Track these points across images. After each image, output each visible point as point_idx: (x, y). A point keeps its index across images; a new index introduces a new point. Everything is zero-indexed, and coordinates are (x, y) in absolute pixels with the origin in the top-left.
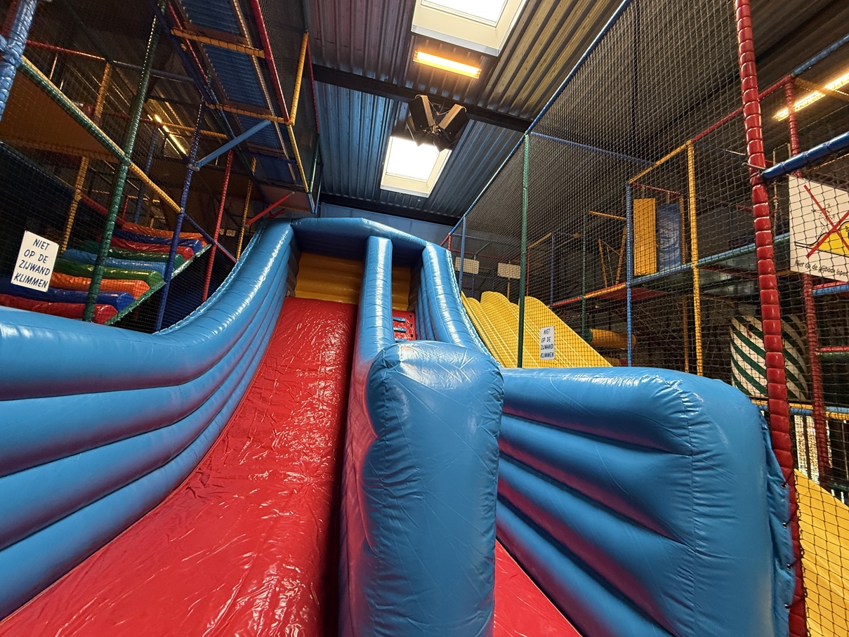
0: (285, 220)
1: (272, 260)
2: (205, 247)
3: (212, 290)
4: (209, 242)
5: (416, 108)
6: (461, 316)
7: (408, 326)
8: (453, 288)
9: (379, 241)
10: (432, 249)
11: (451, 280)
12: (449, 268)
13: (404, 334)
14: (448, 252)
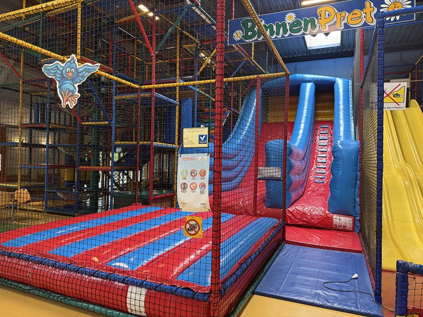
2: (229, 112)
6: (349, 122)
7: (330, 129)
8: (349, 105)
9: (306, 85)
10: (340, 82)
11: (349, 101)
12: (349, 93)
13: (327, 135)
14: (350, 82)
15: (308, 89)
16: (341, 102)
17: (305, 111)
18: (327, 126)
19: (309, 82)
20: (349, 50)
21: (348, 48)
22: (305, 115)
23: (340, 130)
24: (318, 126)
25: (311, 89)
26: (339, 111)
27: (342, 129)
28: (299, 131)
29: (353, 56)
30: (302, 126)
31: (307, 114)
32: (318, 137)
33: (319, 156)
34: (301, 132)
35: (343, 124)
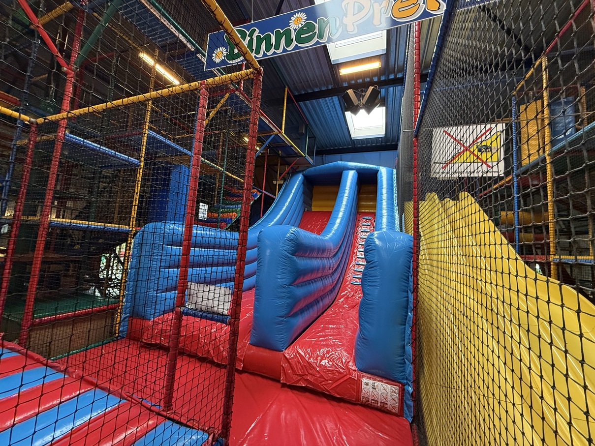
0: (299, 172)
1: (292, 195)
2: (259, 194)
3: (265, 212)
4: (260, 192)
5: (347, 98)
6: (393, 212)
7: (373, 221)
8: (393, 195)
9: (349, 173)
10: (383, 171)
11: (393, 190)
12: (393, 182)
13: (369, 227)
14: (395, 171)
15: (350, 178)
16: (384, 191)
17: (345, 199)
18: (370, 218)
19: (352, 169)
20: (394, 143)
21: (392, 142)
22: (344, 203)
23: (382, 220)
24: (360, 217)
25: (353, 177)
26: (382, 200)
27: (385, 219)
28: (336, 220)
29: (397, 149)
30: (341, 214)
31: (347, 202)
32: (360, 229)
33: (359, 250)
34: (338, 221)
35: (386, 214)
